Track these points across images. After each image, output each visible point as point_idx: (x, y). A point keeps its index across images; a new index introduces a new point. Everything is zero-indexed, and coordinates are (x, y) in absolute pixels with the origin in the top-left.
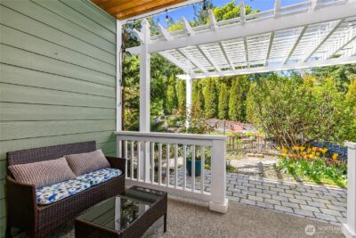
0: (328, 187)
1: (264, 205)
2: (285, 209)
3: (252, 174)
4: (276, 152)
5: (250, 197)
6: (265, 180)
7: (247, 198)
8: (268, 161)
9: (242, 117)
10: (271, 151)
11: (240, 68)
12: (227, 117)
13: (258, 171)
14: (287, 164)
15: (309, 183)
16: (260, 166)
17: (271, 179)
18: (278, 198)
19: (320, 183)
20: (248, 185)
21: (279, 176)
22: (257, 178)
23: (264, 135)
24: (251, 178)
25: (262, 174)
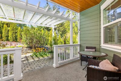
0: (45, 57)
1: (31, 69)
2: (38, 68)
3: (24, 61)
4: (30, 51)
5: (26, 69)
6: (29, 61)
7: (25, 70)
8: (28, 55)
9: (15, 40)
10: (29, 51)
11: (18, 20)
12: (8, 40)
13: (26, 59)
14: (35, 54)
15: (41, 58)
16: (26, 57)
17: (31, 60)
18: (35, 65)
19: (43, 57)
20: (24, 65)
21: (33, 59)
22: (26, 62)
23: (26, 46)
24: (24, 62)
25: (28, 60)
